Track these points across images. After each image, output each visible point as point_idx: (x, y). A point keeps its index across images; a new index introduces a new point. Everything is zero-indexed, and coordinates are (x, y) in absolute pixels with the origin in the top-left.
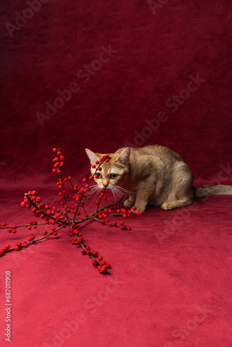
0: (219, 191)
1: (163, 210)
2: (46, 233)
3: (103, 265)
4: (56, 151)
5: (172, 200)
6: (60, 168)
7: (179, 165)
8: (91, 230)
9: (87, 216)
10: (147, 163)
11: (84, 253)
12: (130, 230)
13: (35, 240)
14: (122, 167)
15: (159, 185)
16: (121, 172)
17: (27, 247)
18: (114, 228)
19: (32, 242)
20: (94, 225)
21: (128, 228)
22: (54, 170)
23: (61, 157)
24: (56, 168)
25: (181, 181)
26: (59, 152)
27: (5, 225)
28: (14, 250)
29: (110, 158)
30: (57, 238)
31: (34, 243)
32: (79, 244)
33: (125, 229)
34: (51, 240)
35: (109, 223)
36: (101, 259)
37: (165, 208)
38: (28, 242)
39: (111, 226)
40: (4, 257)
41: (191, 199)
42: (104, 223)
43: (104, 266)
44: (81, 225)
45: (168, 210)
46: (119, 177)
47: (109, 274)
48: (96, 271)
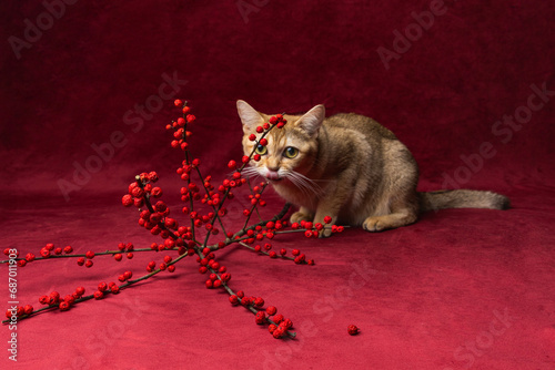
0: (462, 201)
1: (367, 231)
2: (152, 267)
3: (278, 323)
4: (181, 106)
5: (382, 214)
6: (185, 139)
7: (394, 149)
8: (238, 263)
9: (230, 237)
10: (345, 143)
11: (236, 303)
12: (313, 264)
13: (132, 279)
14: (307, 140)
15: (362, 185)
16: (305, 147)
17: (117, 292)
18: (281, 261)
19: (126, 283)
20: (240, 255)
21: (308, 260)
22: (174, 142)
23: (190, 118)
24: (178, 139)
25: (398, 178)
26: (186, 108)
27: (71, 251)
28: (92, 297)
29: (285, 122)
30: (174, 277)
31: (131, 285)
32: (221, 286)
33: (302, 262)
34: (163, 282)
35: (271, 252)
36: (274, 312)
37: (370, 228)
38: (119, 284)
39: (275, 257)
40: (74, 311)
41: (415, 212)
42: (259, 253)
43: (282, 324)
44: (218, 254)
45: (376, 231)
46: (299, 156)
47: (294, 339)
48: (265, 335)
